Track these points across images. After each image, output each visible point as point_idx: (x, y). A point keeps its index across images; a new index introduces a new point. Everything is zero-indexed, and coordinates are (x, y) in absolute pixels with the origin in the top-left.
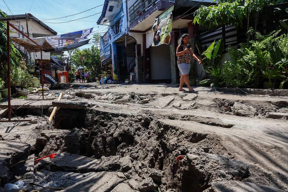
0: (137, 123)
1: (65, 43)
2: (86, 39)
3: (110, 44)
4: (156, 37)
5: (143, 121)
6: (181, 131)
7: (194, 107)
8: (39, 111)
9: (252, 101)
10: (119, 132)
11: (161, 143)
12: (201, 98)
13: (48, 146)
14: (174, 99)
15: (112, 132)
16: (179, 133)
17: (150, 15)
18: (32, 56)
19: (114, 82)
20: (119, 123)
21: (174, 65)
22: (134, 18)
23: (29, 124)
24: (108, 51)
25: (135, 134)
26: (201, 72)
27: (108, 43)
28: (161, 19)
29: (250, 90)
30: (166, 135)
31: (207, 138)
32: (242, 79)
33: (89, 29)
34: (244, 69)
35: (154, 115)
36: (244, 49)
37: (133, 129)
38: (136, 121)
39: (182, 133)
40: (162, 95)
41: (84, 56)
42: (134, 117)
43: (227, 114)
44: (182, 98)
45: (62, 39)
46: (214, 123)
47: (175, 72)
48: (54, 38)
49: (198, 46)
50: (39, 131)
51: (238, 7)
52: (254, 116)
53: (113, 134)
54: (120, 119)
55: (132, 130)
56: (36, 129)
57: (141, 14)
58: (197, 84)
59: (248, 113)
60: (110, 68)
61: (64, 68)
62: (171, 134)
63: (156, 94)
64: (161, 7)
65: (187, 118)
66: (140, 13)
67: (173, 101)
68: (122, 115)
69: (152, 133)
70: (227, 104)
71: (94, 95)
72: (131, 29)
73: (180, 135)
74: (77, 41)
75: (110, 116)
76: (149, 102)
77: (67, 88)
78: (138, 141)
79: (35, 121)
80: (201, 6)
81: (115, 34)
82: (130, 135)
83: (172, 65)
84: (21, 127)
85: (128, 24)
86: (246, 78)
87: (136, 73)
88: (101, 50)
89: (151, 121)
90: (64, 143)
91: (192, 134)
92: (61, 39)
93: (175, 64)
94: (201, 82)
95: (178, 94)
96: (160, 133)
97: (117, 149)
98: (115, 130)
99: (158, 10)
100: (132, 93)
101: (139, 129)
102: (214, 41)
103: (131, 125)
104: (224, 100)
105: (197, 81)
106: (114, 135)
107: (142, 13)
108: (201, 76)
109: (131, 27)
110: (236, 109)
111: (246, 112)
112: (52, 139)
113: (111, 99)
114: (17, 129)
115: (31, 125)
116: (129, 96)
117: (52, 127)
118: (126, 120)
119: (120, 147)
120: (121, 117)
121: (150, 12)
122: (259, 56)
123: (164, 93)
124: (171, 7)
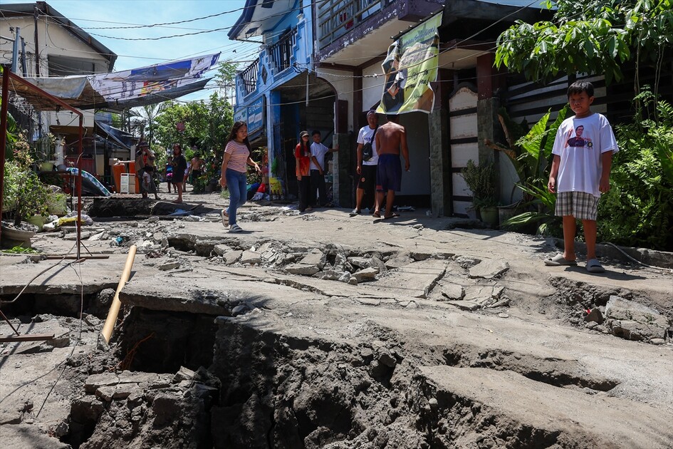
0: (359, 370)
1: (140, 90)
2: (198, 80)
3: (264, 95)
4: (392, 90)
5: (375, 363)
6: (486, 414)
7: (500, 302)
8: (71, 302)
9: (655, 292)
10: (309, 395)
11: (429, 438)
12: (519, 274)
13: (105, 425)
14: (445, 271)
15: (290, 393)
16: (482, 421)
17: (377, 28)
18: (44, 121)
19: (271, 200)
20: (311, 368)
21: (438, 165)
22: (333, 33)
23: (45, 347)
24: (257, 112)
25: (354, 402)
26: (512, 187)
27: (257, 91)
28: (407, 43)
29: (646, 252)
30: (444, 421)
31: (559, 443)
32: (623, 222)
33: (208, 56)
34: (630, 196)
35: (404, 347)
36: (629, 141)
37: (347, 386)
38: (356, 364)
39: (491, 421)
40: (411, 257)
41: (188, 119)
42: (350, 351)
43: (591, 328)
44: (466, 268)
45: (133, 81)
46: (566, 375)
47: (442, 182)
48: (113, 79)
49: (505, 121)
50: (78, 372)
51: (610, 30)
52: (663, 341)
53: (292, 398)
54: (312, 355)
55: (346, 389)
56: (68, 367)
57: (350, 24)
58: (502, 224)
59: (648, 332)
60: (261, 156)
61: (130, 150)
62: (459, 420)
63: (395, 252)
64: (406, 11)
65: (495, 359)
66: (347, 21)
67: (441, 277)
68: (316, 343)
69: (401, 405)
70: (588, 297)
71: (221, 247)
72: (322, 60)
73: (485, 427)
74: (172, 85)
75: (286, 345)
76: (377, 277)
77: (143, 216)
78: (364, 424)
79: (64, 337)
80: (516, 22)
81: (277, 69)
82: (340, 405)
83: (433, 165)
84: (27, 360)
85: (316, 47)
86: (634, 218)
87: (332, 177)
88: (236, 107)
89: (397, 362)
90: (152, 417)
91: (519, 427)
92: (129, 80)
93: (441, 162)
94: (514, 220)
95: (453, 257)
96: (427, 410)
97: (304, 444)
98: (299, 387)
99: (400, 19)
100: (327, 247)
101: (364, 387)
102: (547, 112)
103: (343, 375)
104: (579, 284)
105: (501, 212)
106: (296, 401)
107: (355, 21)
108: (512, 198)
109: (323, 55)
110: (614, 318)
111: (642, 326)
112: (118, 404)
113: (270, 260)
114: (14, 365)
115: (50, 350)
116: (321, 255)
117: (113, 359)
118: (328, 359)
119: (313, 440)
120: (316, 349)
121: (375, 20)
122: (667, 166)
123: (415, 251)
124: (433, 15)
